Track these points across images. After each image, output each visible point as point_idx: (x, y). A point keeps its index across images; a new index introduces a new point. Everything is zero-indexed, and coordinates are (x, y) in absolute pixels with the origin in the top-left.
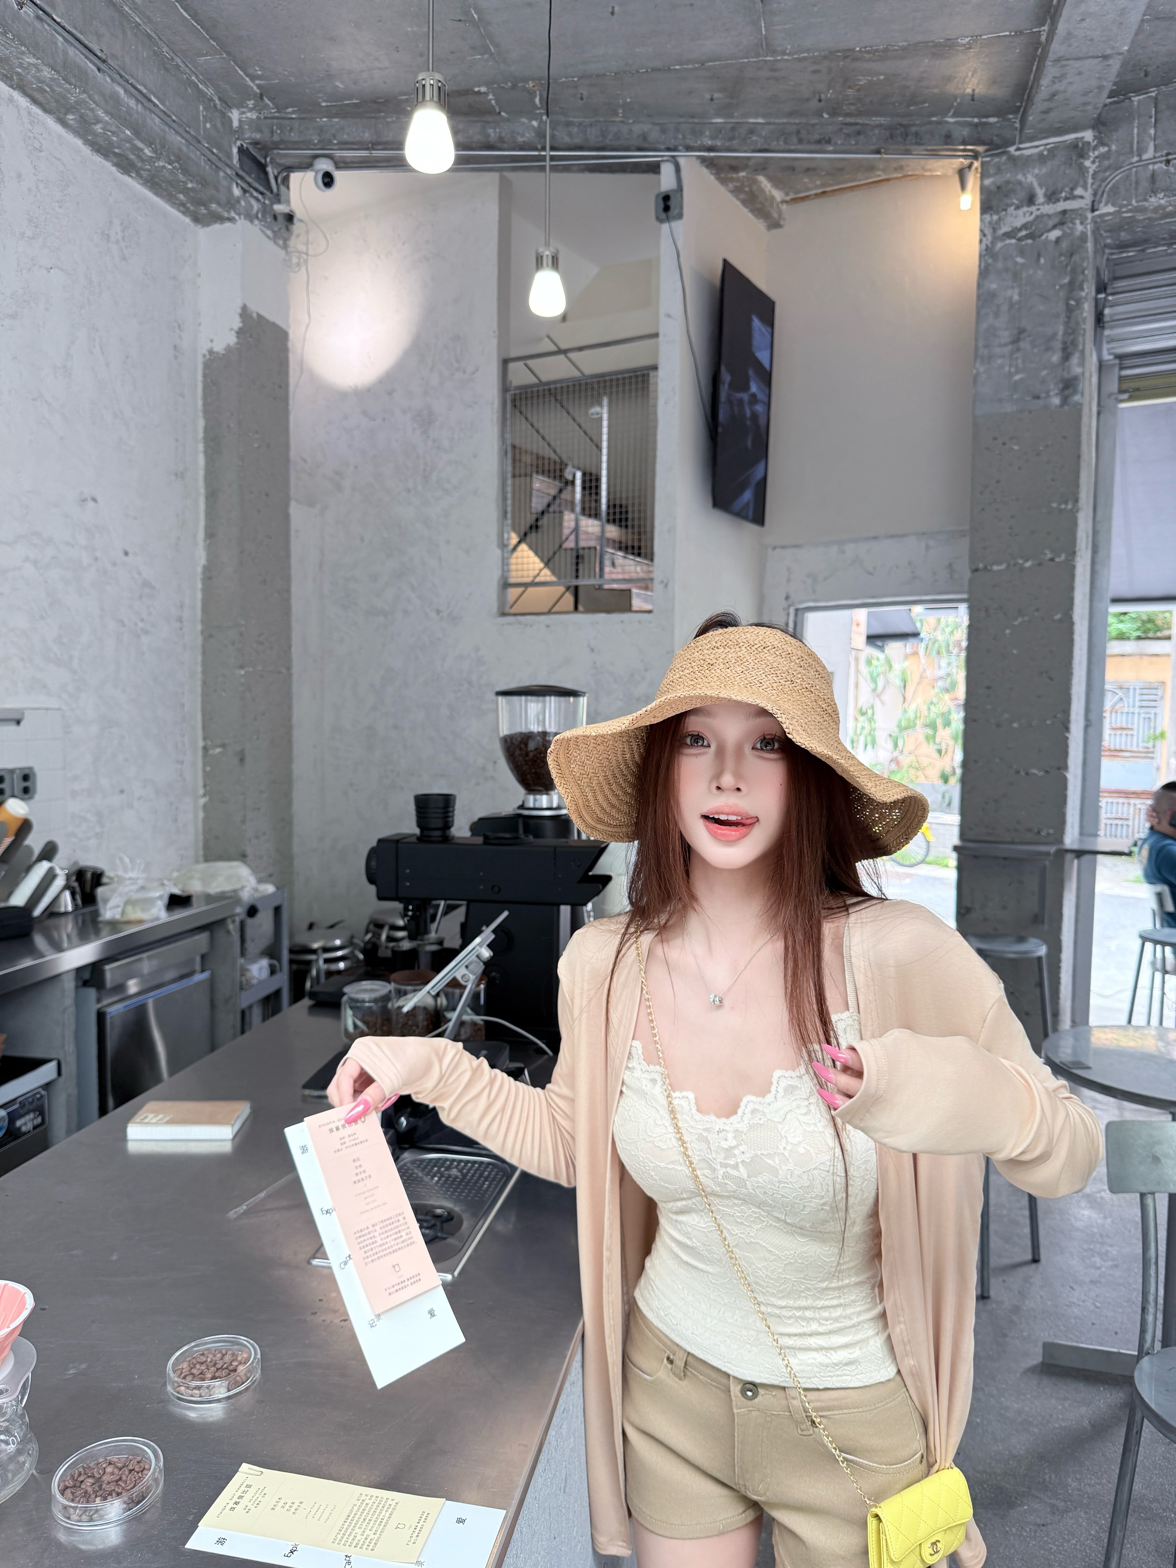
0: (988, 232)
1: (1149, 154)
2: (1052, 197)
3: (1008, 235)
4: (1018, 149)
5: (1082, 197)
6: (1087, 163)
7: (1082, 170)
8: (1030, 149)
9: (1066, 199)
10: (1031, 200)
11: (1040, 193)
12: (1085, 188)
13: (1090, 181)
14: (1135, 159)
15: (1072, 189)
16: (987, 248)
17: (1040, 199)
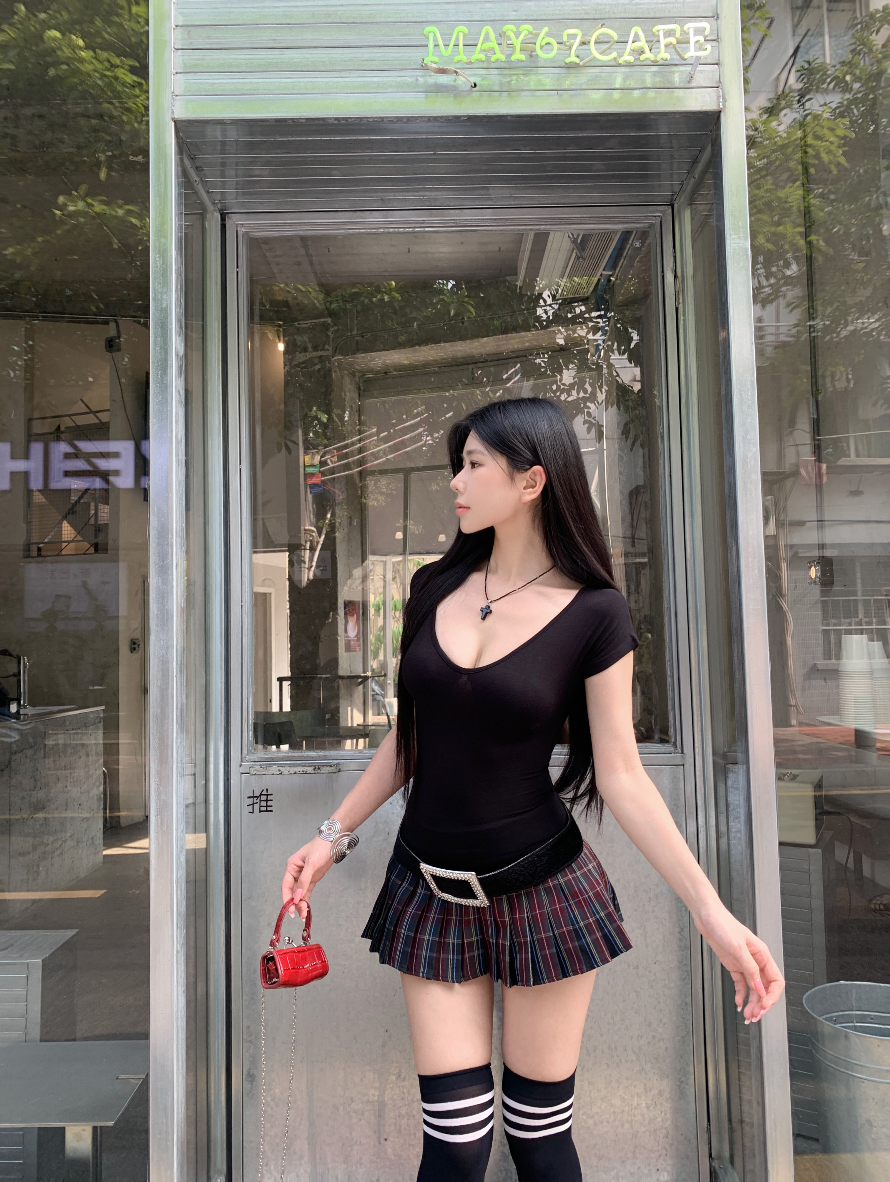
0: (287, 363)
1: (354, 333)
2: (315, 348)
3: (298, 365)
4: (298, 324)
5: (328, 350)
6: (330, 334)
7: (327, 336)
8: (305, 324)
9: (321, 350)
10: (305, 350)
11: (310, 346)
12: (329, 345)
13: (331, 342)
14: (349, 334)
15: (324, 346)
16: (288, 372)
17: (310, 349)
